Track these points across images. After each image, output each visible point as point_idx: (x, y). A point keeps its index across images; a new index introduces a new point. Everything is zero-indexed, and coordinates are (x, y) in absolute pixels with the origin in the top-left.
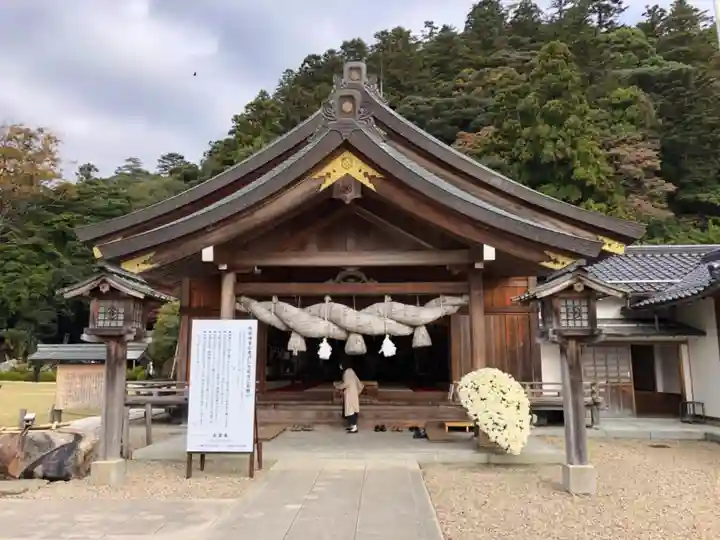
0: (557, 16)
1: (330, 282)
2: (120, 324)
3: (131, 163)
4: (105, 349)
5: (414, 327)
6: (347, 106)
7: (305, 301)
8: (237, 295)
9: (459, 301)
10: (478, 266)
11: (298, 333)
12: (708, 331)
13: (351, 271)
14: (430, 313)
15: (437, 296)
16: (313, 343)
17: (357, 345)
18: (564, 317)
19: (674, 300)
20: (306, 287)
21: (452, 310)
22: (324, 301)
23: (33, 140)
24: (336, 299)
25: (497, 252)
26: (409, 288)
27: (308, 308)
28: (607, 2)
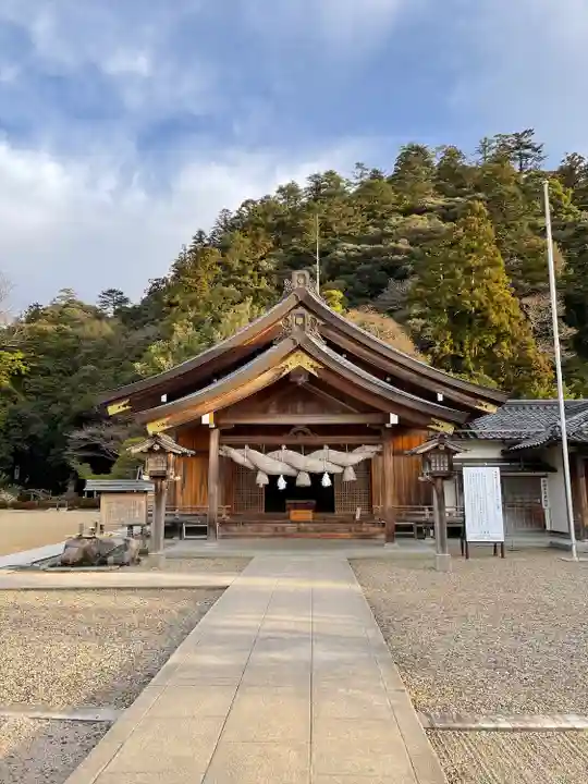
0: (481, 162)
1: (285, 436)
3: (65, 294)
6: (300, 320)
7: (269, 449)
8: (220, 444)
9: (374, 449)
10: (387, 425)
11: (264, 472)
12: (558, 469)
13: (300, 428)
14: (356, 457)
15: (359, 446)
16: (273, 479)
17: (304, 481)
20: (268, 439)
21: (371, 455)
22: (281, 449)
24: (290, 447)
25: (400, 419)
26: (342, 440)
27: (270, 454)
28: (527, 151)
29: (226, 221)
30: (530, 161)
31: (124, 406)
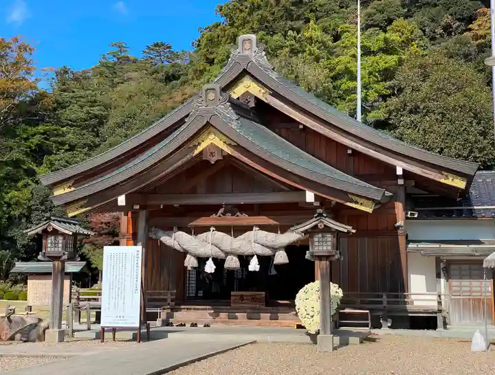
1: (213, 216)
2: (60, 250)
4: (52, 265)
5: (274, 249)
6: (211, 96)
7: (198, 231)
11: (192, 254)
17: (232, 263)
18: (316, 244)
22: (209, 231)
23: (8, 50)
25: (316, 197)
27: (200, 236)
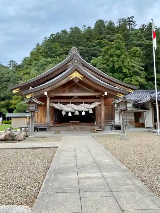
0: (119, 26)
1: (71, 99)
2: (34, 109)
4: (31, 114)
5: (89, 109)
6: (76, 61)
8: (50, 102)
9: (99, 103)
10: (103, 96)
11: (64, 111)
12: (150, 109)
13: (75, 97)
14: (93, 106)
15: (94, 102)
17: (77, 113)
18: (121, 107)
19: (143, 103)
20: (66, 100)
21: (97, 105)
24: (72, 103)
25: (108, 93)
26: (88, 101)
27: (66, 105)
28: (131, 23)
29: (45, 41)
30: (132, 26)
31: (18, 90)
